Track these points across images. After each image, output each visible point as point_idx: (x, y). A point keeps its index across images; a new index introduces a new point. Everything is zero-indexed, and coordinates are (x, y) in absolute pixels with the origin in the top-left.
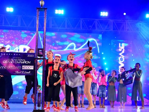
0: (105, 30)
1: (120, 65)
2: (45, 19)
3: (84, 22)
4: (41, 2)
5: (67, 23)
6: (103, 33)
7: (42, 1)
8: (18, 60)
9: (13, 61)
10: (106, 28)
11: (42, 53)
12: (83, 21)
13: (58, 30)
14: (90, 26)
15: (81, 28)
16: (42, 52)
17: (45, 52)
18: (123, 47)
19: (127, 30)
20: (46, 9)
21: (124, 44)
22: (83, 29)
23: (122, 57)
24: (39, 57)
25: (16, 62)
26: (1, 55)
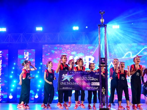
4: (101, 20)
9: (84, 78)
16: (105, 60)
20: (106, 25)
25: (86, 79)
26: (74, 73)
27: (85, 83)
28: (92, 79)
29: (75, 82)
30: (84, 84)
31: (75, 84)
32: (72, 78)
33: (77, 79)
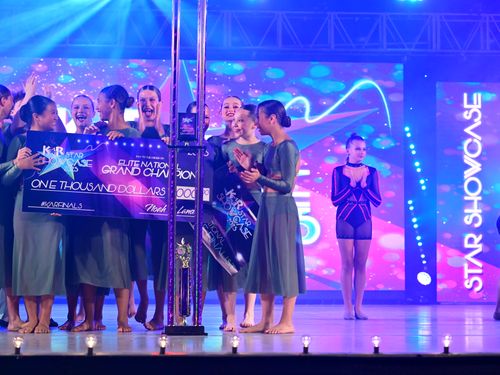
0: (412, 50)
1: (467, 167)
3: (339, 26)
6: (406, 58)
8: (154, 165)
9: (136, 166)
10: (416, 42)
12: (336, 21)
13: (254, 54)
14: (362, 39)
15: (333, 46)
16: (194, 124)
18: (476, 107)
19: (488, 47)
21: (480, 95)
22: (336, 47)
23: (475, 141)
25: (148, 172)
26: (95, 145)
27: (142, 187)
30: (137, 191)
31: (97, 190)
32: (86, 164)
33: (109, 169)
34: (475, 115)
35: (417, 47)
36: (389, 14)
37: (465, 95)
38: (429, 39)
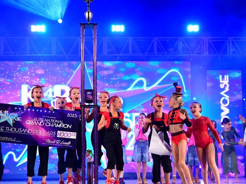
0: (195, 55)
1: (222, 111)
2: (95, 41)
3: (159, 44)
4: (87, 14)
5: (132, 46)
6: (191, 59)
7: (89, 13)
9: (42, 121)
10: (197, 51)
11: (91, 97)
12: (157, 41)
13: (118, 58)
14: (171, 50)
15: (156, 53)
16: (92, 95)
17: (97, 96)
18: (226, 82)
19: (231, 53)
20: (96, 24)
21: (228, 76)
22: (158, 54)
23: (226, 98)
24: (87, 104)
25: (48, 124)
26: (23, 111)
27: (44, 131)
28: (60, 126)
29: (23, 127)
30: (42, 133)
31: (23, 132)
32: (19, 119)
33: (29, 122)
34: (225, 86)
35: (197, 53)
36: (183, 38)
37: (221, 76)
38: (203, 49)
